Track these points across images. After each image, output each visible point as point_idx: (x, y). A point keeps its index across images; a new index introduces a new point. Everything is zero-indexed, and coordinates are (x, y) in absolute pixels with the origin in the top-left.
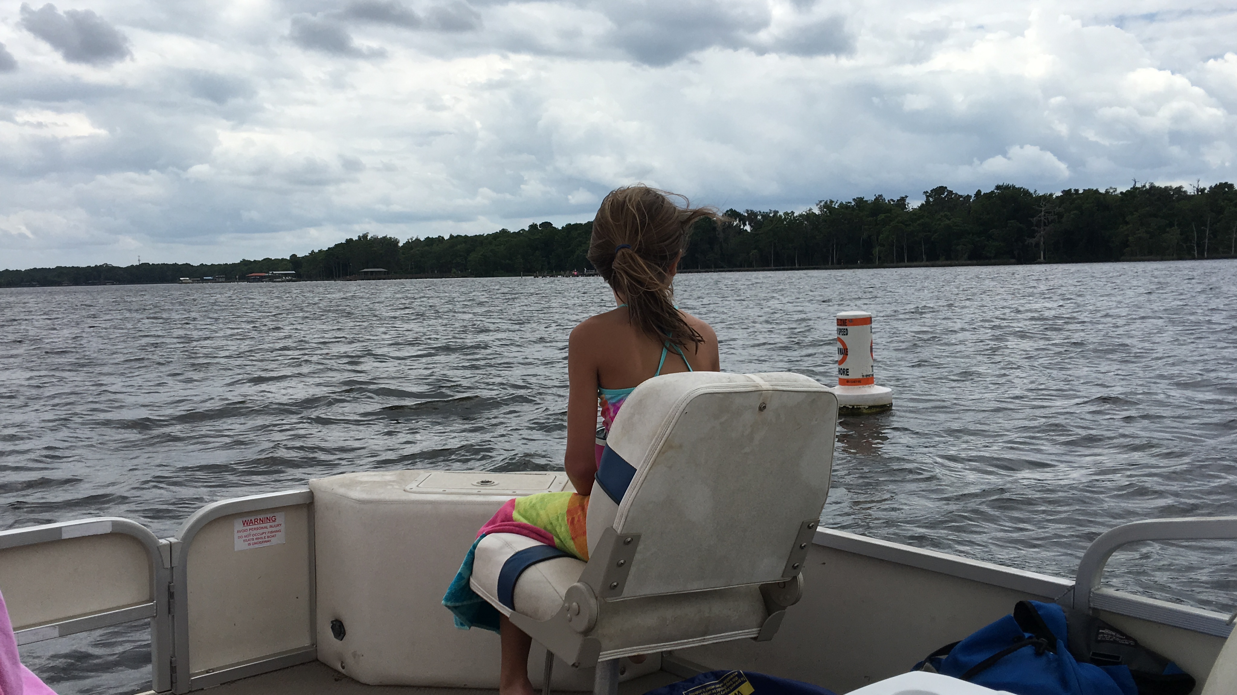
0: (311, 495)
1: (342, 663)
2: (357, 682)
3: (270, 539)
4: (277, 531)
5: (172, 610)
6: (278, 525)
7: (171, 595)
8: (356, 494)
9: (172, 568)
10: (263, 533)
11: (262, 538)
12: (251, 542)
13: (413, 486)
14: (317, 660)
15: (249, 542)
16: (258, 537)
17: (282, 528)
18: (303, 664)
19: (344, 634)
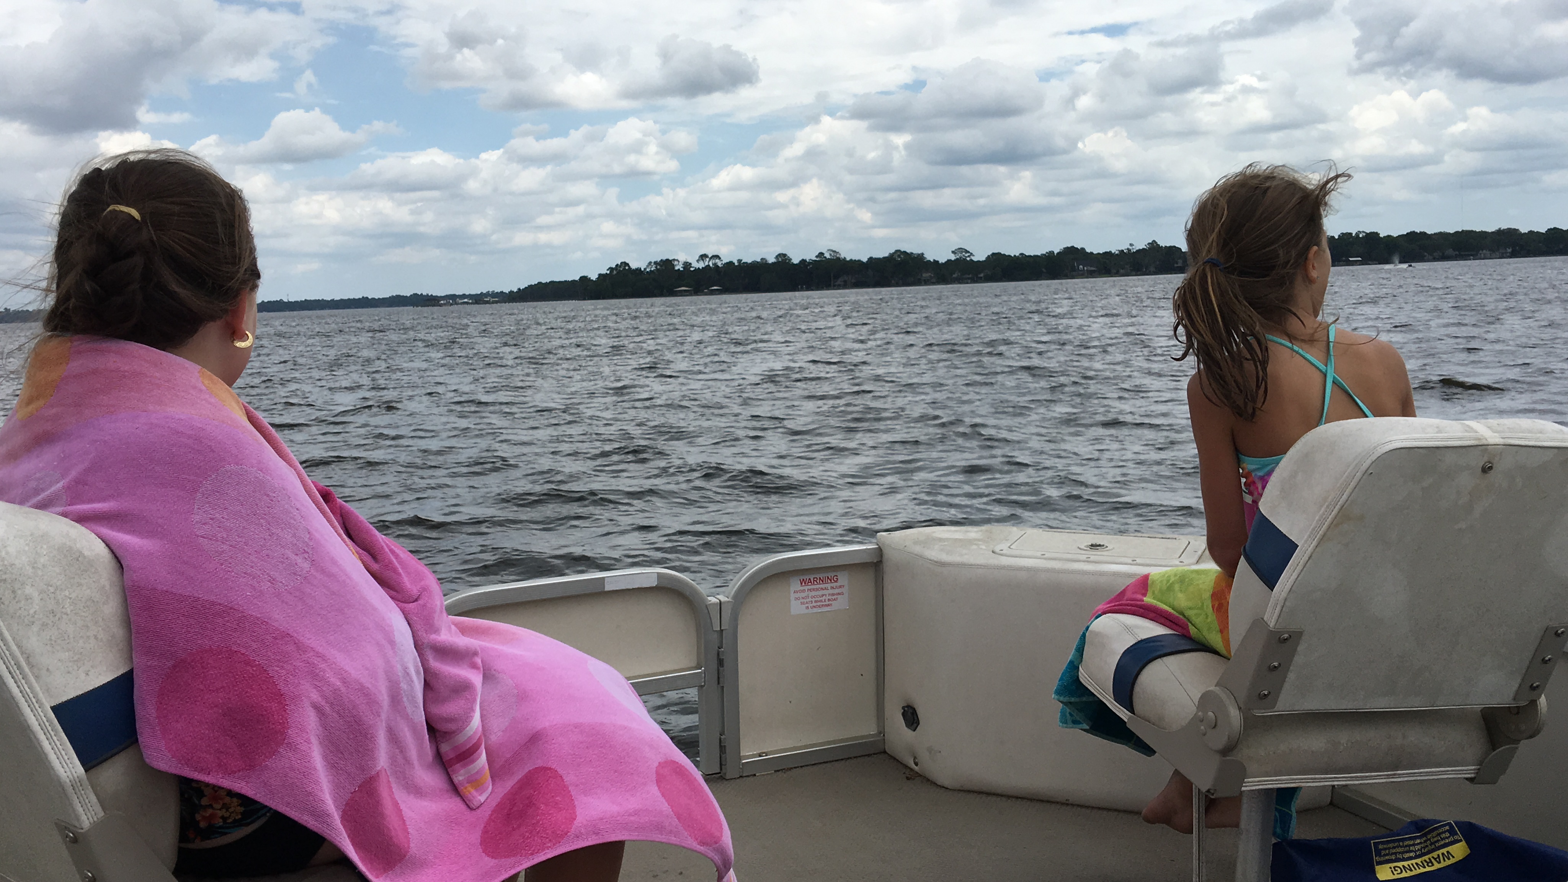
0: (880, 551)
1: (915, 758)
2: (934, 784)
3: (830, 602)
4: (839, 594)
5: (721, 679)
6: (840, 587)
7: (721, 663)
8: (934, 553)
9: (722, 631)
10: (823, 595)
11: (821, 601)
12: (810, 605)
13: (1003, 546)
14: (885, 752)
15: (807, 605)
16: (817, 599)
17: (845, 590)
18: (869, 755)
19: (918, 723)
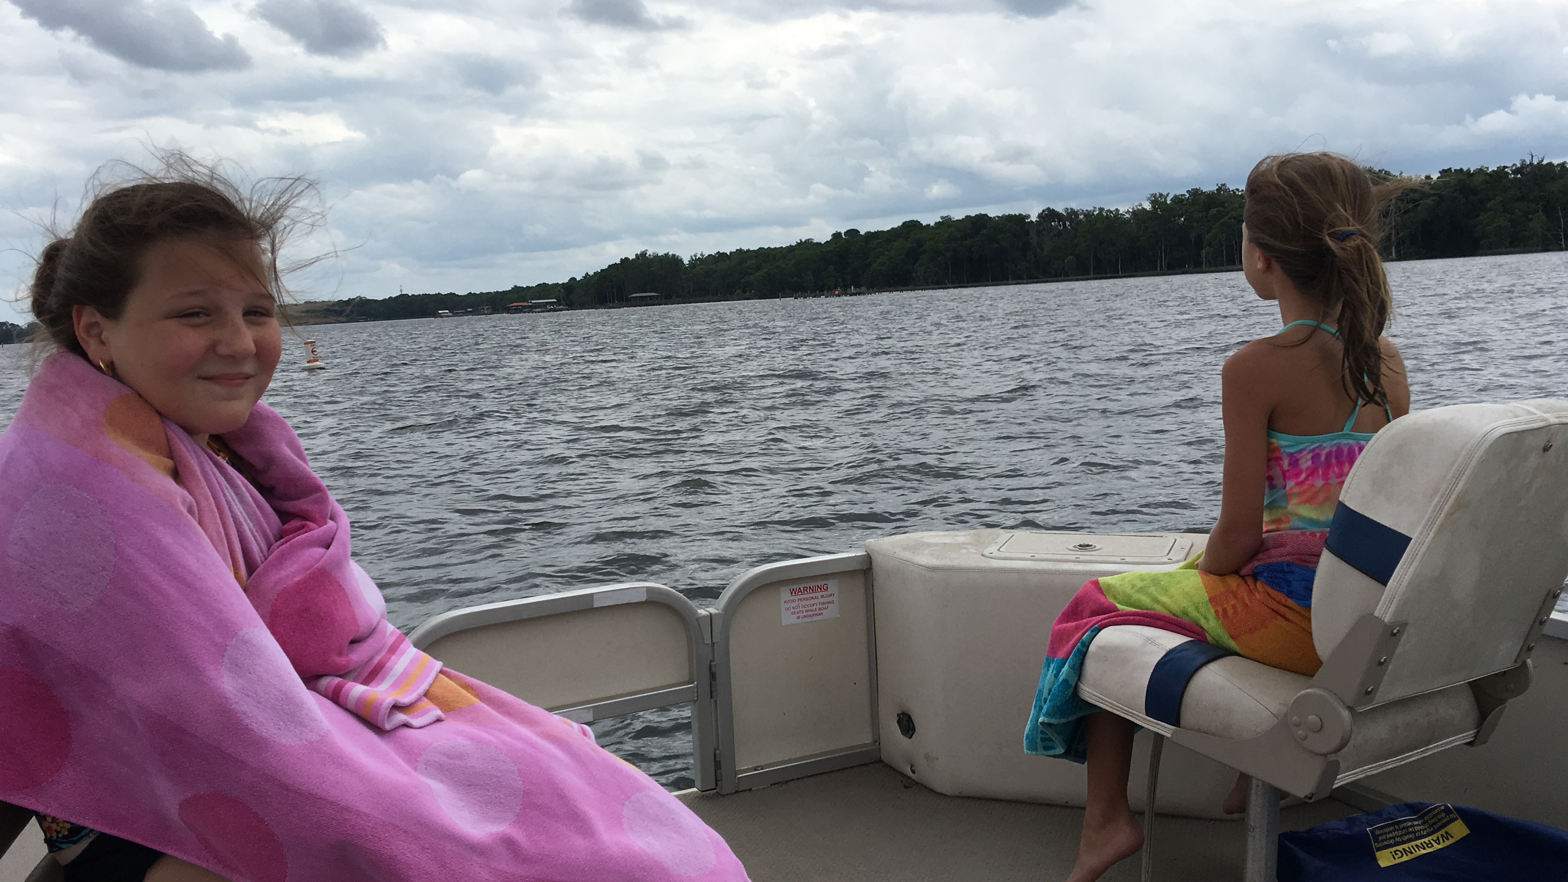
0: (868, 559)
1: (912, 766)
2: (931, 791)
3: (821, 611)
4: (829, 602)
5: (714, 694)
6: (831, 595)
7: (713, 676)
8: (925, 559)
9: (713, 644)
10: (813, 605)
11: (811, 610)
12: (801, 615)
13: (992, 549)
14: (881, 761)
15: (798, 615)
16: (807, 608)
17: (835, 599)
18: (865, 765)
19: (914, 730)
